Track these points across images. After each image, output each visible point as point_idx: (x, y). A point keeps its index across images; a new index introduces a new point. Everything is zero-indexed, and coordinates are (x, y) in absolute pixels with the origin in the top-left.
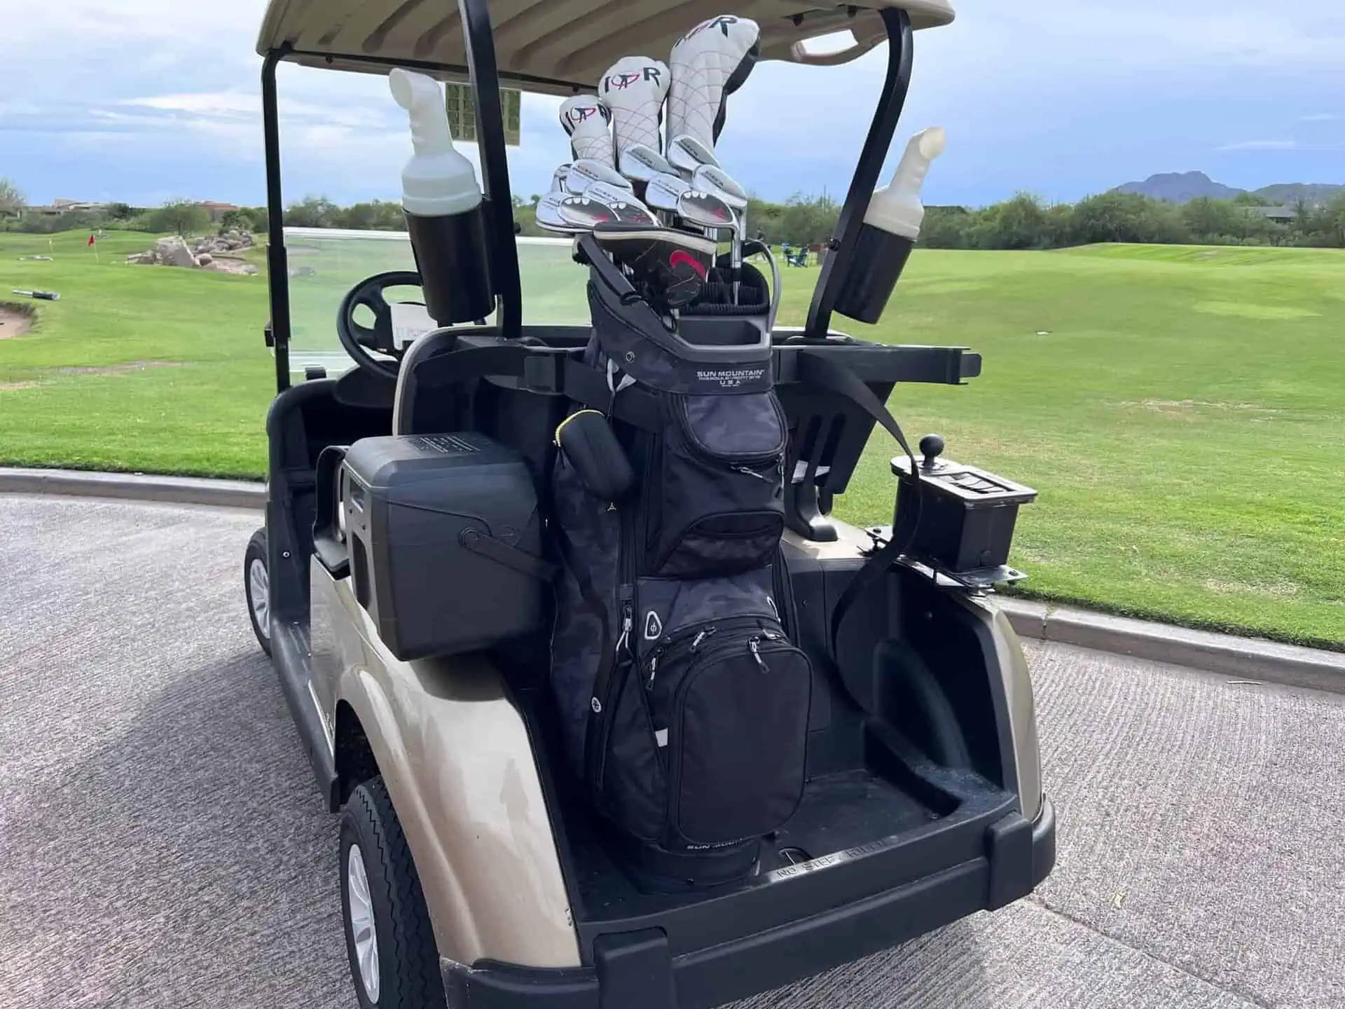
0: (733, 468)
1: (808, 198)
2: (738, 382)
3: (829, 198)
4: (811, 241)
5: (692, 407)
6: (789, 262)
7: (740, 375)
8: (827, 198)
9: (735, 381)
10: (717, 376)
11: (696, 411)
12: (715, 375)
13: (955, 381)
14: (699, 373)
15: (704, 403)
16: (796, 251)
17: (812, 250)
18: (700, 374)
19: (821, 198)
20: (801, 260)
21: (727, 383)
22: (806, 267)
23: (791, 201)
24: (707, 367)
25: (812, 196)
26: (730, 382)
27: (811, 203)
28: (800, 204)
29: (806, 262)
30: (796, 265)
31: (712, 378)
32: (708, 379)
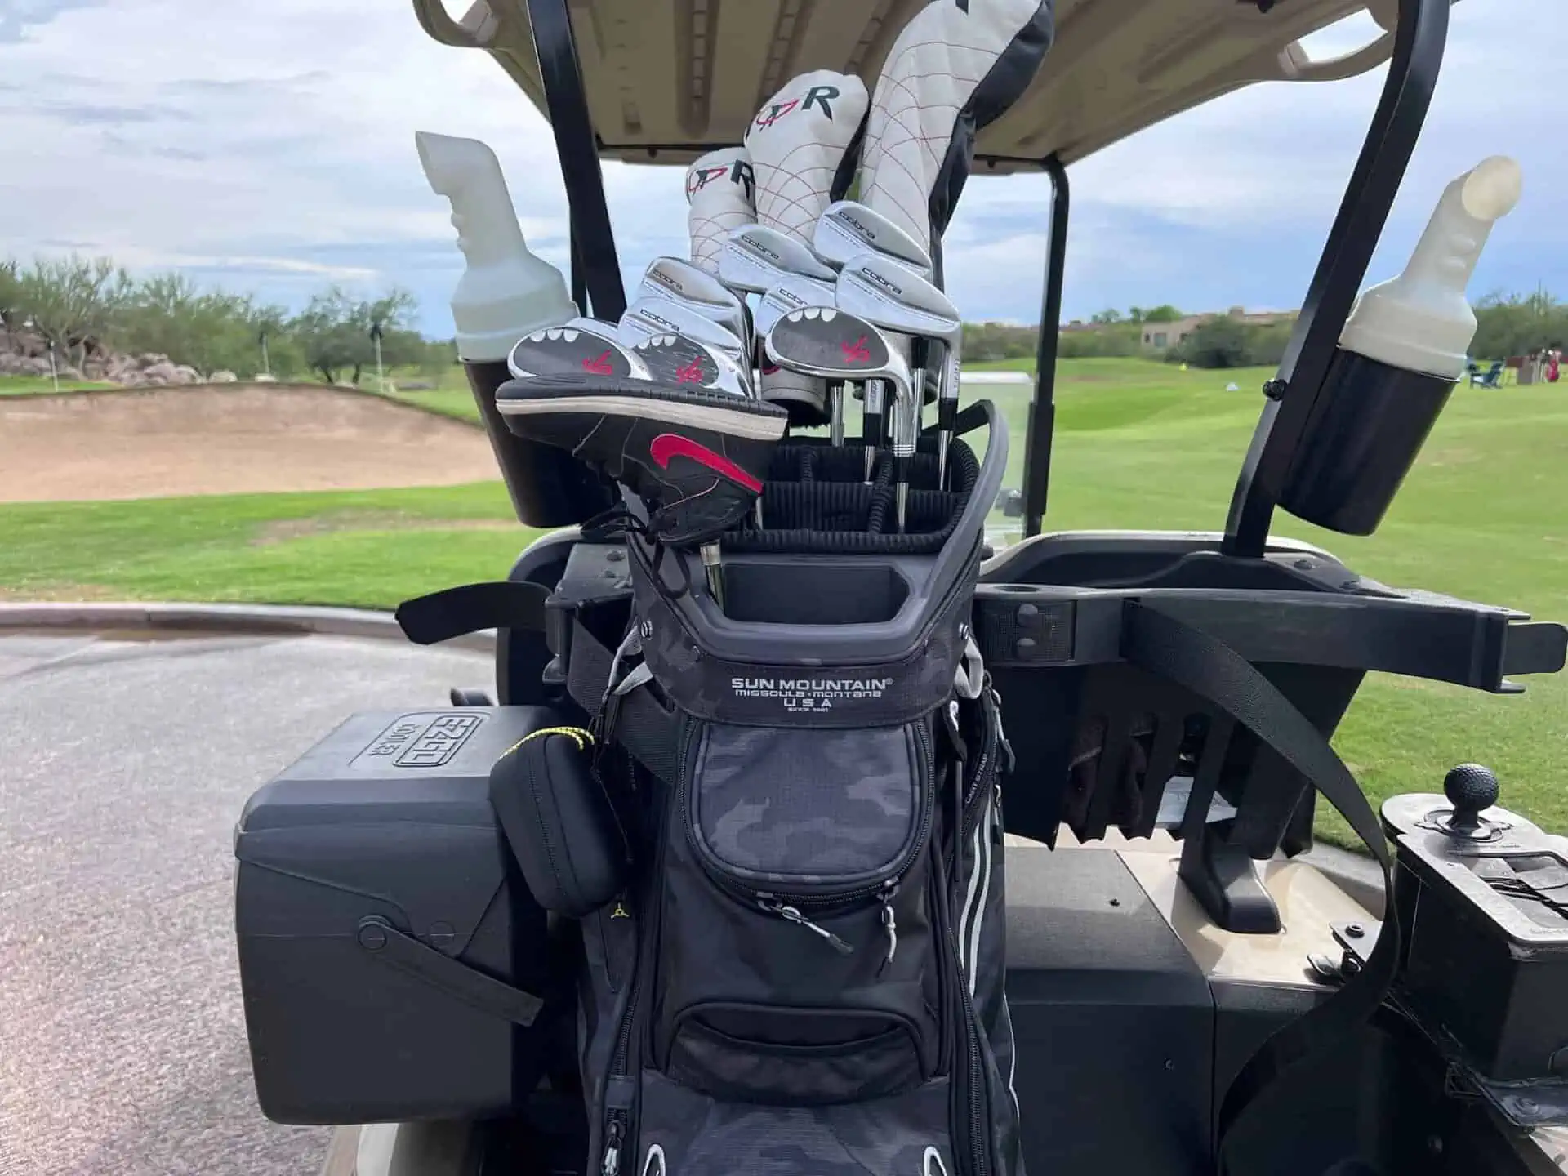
0: (762, 905)
1: (1513, 297)
2: (827, 703)
3: (1546, 294)
4: (1513, 353)
5: (716, 749)
6: (1473, 382)
7: (829, 689)
8: (1543, 296)
9: (818, 701)
10: (777, 687)
11: (722, 761)
12: (771, 686)
13: (1490, 683)
14: (734, 681)
15: (743, 743)
16: (1485, 367)
17: (1510, 365)
18: (737, 683)
19: (1534, 297)
20: (1490, 378)
21: (799, 703)
22: (1500, 387)
23: (1486, 301)
24: (753, 669)
25: (1519, 295)
26: (808, 703)
27: (1516, 302)
28: (1500, 305)
29: (1499, 381)
30: (1483, 385)
31: (764, 694)
32: (755, 694)
